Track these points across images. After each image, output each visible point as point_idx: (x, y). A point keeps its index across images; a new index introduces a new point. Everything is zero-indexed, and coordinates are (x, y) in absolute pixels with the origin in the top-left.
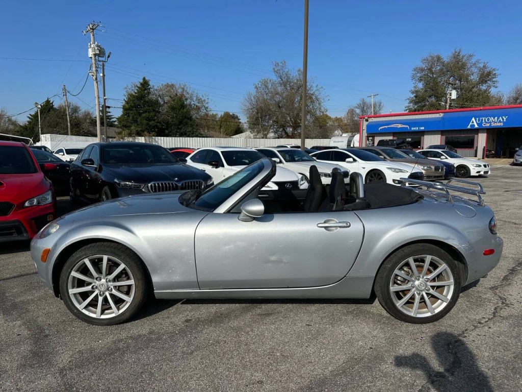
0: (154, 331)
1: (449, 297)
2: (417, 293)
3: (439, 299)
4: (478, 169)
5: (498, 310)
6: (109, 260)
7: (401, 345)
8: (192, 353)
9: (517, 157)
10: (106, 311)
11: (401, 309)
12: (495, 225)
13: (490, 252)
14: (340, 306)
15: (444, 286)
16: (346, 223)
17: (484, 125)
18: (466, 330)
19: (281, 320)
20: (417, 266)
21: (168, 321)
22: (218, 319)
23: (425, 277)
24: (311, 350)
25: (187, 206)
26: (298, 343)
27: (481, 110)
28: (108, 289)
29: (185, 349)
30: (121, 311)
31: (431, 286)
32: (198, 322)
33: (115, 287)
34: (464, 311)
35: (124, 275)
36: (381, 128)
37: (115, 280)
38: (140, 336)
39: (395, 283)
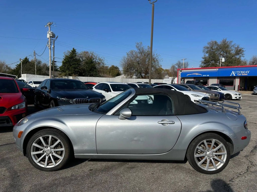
0: (74, 175)
1: (225, 160)
2: (208, 158)
3: (219, 161)
4: (236, 96)
5: (249, 168)
6: (52, 138)
7: (200, 186)
8: (93, 187)
9: (255, 91)
10: (50, 164)
11: (200, 166)
12: (247, 124)
13: (244, 138)
14: (169, 164)
15: (222, 155)
16: (173, 121)
17: (238, 74)
18: (234, 178)
19: (139, 171)
20: (208, 145)
21: (81, 170)
22: (106, 169)
23: (212, 150)
24: (154, 187)
25: (93, 111)
26: (148, 183)
27: (237, 67)
28: (51, 153)
29: (89, 185)
30: (57, 164)
31: (215, 155)
32: (96, 170)
33: (55, 151)
34: (232, 168)
35: (59, 146)
36: (188, 75)
37: (54, 148)
38: (66, 177)
39: (197, 153)
